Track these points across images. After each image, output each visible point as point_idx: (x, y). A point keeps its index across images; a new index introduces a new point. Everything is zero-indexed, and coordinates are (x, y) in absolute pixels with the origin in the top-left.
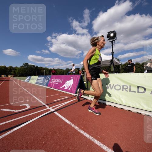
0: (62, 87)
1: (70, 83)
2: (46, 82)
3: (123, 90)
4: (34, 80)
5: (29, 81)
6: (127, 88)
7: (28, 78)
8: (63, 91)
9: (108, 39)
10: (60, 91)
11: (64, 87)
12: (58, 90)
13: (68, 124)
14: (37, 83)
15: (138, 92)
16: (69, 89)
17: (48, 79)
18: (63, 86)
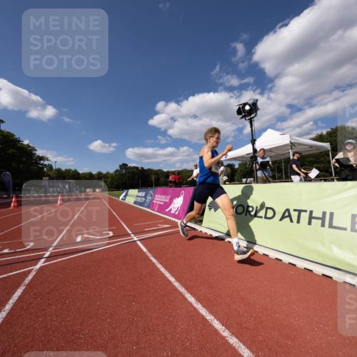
0: (167, 210)
1: (178, 202)
2: (147, 200)
3: (246, 215)
4: (132, 196)
5: (124, 200)
6: (253, 210)
7: (124, 194)
8: (168, 217)
9: (241, 116)
10: (164, 216)
11: (171, 210)
12: (162, 215)
13: (144, 253)
14: (135, 203)
15: (266, 218)
16: (177, 213)
17: (151, 196)
18: (170, 208)
